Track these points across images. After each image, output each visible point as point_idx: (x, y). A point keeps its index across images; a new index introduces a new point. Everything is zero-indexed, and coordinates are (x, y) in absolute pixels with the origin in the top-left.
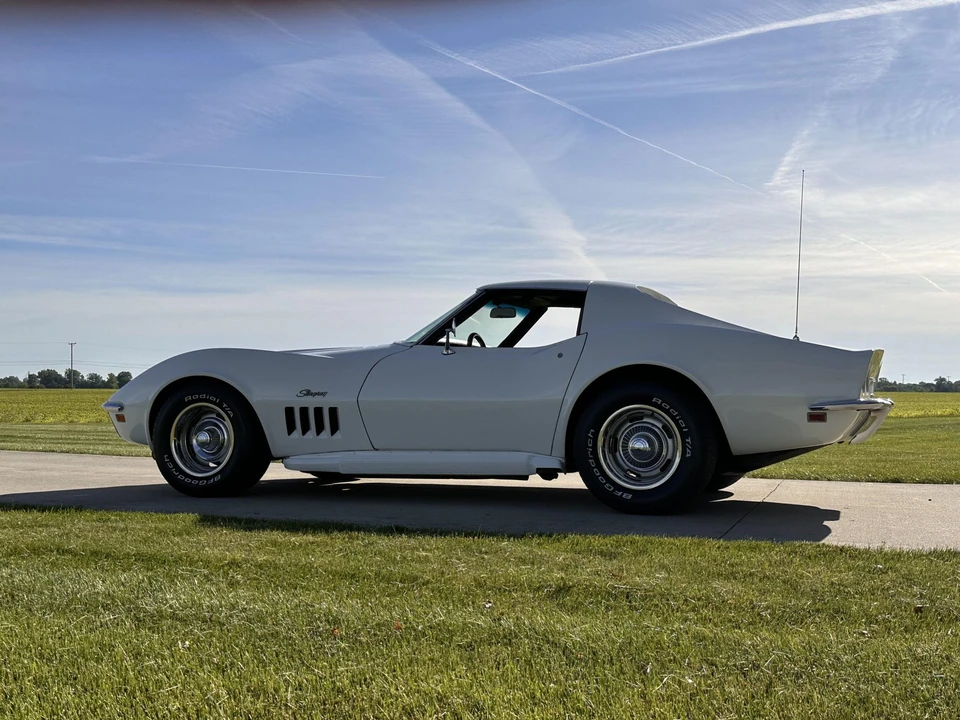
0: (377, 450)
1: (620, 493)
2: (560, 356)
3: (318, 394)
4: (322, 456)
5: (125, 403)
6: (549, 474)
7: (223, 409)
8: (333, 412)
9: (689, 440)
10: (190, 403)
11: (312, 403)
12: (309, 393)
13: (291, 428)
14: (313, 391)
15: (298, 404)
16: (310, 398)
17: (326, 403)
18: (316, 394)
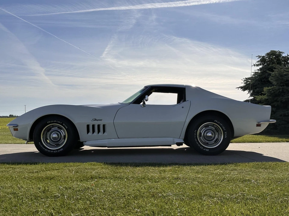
0: (119, 138)
1: (205, 149)
2: (183, 107)
3: (99, 120)
4: (98, 141)
5: (19, 124)
6: (179, 144)
7: (63, 126)
8: (104, 126)
9: (226, 133)
10: (49, 124)
11: (96, 123)
12: (95, 120)
13: (88, 132)
14: (97, 119)
15: (91, 123)
16: (96, 121)
17: (101, 123)
18: (98, 120)
